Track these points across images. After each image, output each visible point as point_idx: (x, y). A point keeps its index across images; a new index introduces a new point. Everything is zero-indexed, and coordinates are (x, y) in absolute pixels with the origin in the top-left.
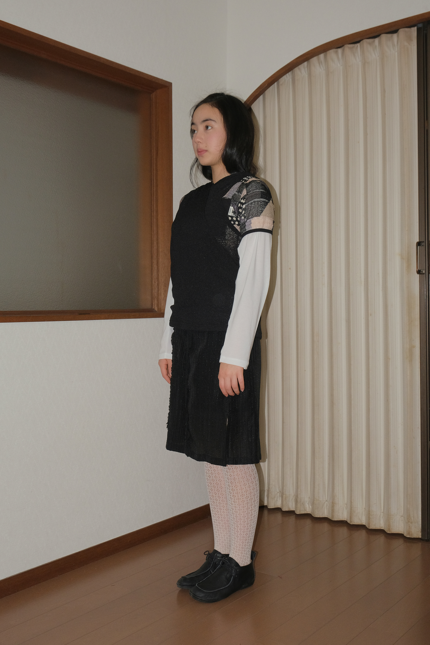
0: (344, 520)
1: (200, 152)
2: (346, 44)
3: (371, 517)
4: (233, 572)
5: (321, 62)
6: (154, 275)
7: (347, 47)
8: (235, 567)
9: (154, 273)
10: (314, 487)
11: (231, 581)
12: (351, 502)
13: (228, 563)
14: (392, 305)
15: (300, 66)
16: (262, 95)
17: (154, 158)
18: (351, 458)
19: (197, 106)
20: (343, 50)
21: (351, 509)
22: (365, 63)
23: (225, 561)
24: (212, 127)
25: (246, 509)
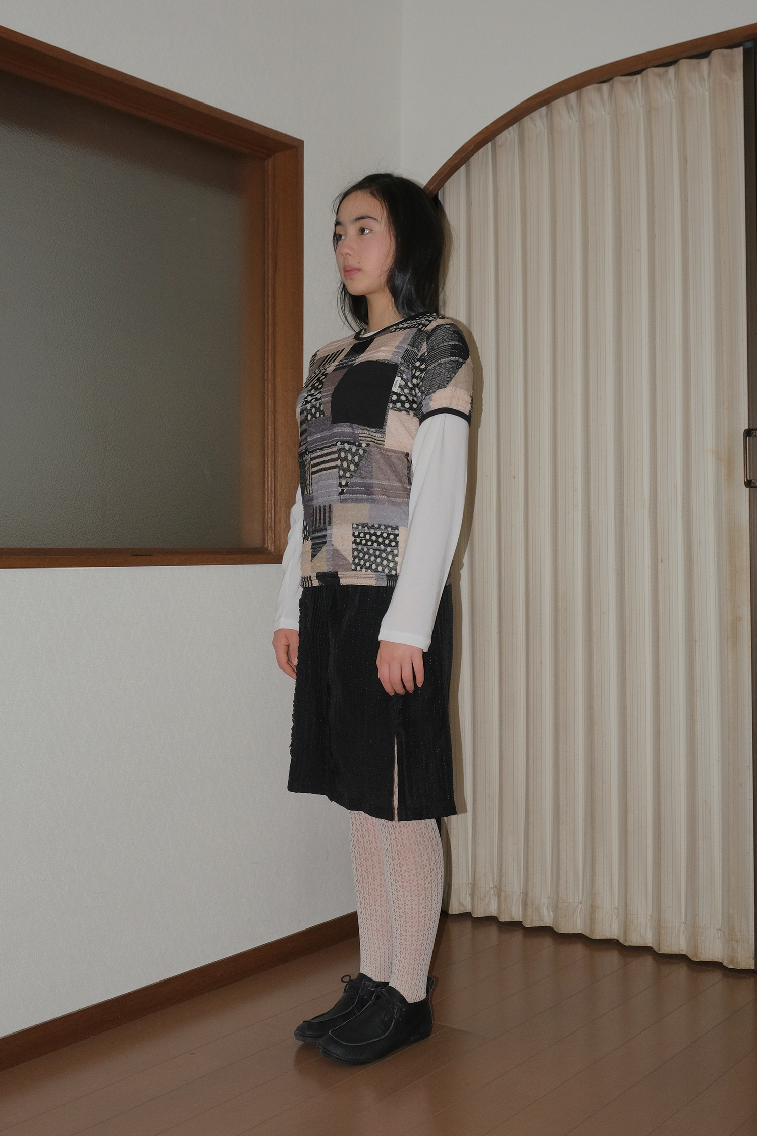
0: (613, 938)
1: (347, 271)
2: (616, 76)
3: (662, 931)
4: (395, 1013)
5: (572, 107)
6: (268, 487)
7: (619, 81)
8: (398, 1003)
9: (268, 483)
10: (558, 878)
11: (391, 1029)
12: (626, 903)
13: (386, 995)
14: (700, 543)
15: (533, 114)
16: (464, 165)
18: (627, 822)
19: (346, 195)
20: (612, 87)
21: (626, 917)
22: (650, 110)
23: (382, 993)
24: (371, 230)
25: (423, 899)
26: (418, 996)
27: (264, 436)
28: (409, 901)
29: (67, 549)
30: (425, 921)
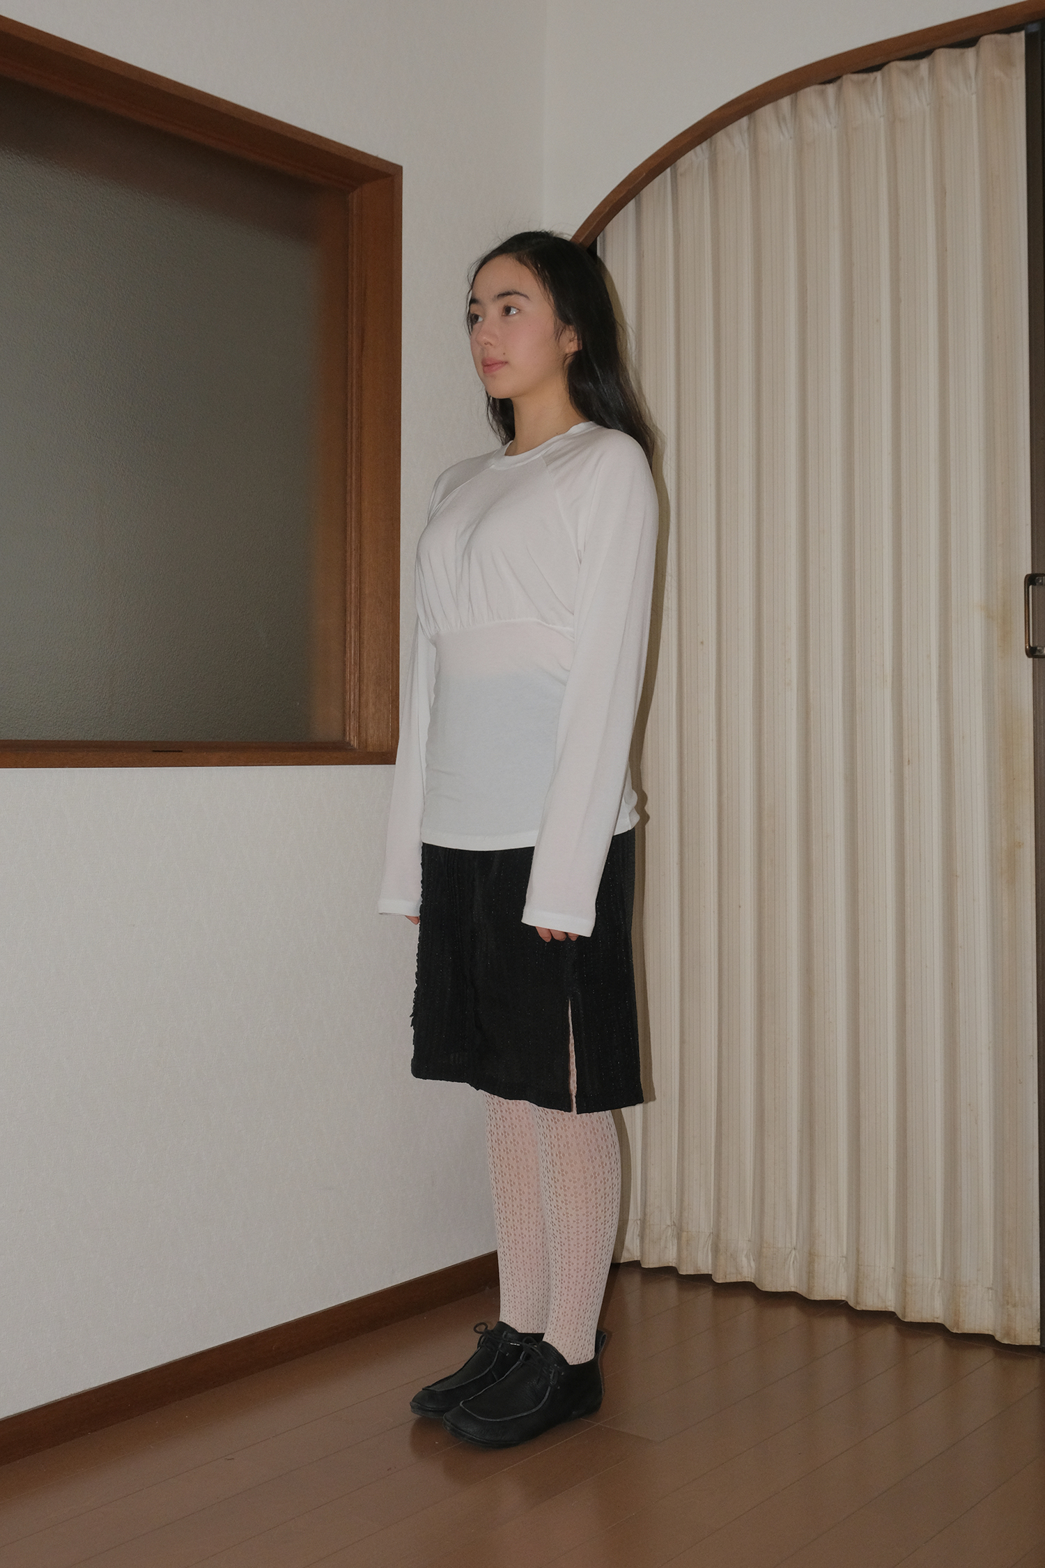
0: (840, 1299)
1: (488, 365)
2: (847, 73)
3: (908, 1290)
4: (551, 1378)
5: (784, 119)
6: (351, 656)
7: (850, 80)
8: (556, 1365)
9: (350, 650)
10: (762, 1212)
11: (544, 1400)
12: (858, 1250)
13: (539, 1355)
14: (963, 737)
15: (729, 128)
16: (634, 200)
17: (354, 355)
18: (859, 1137)
19: (483, 261)
20: (840, 88)
21: (858, 1270)
22: (894, 120)
23: (533, 1350)
24: (519, 310)
25: (593, 1220)
26: (583, 1355)
27: (344, 583)
28: (574, 1221)
29: (59, 741)
30: (595, 1250)
